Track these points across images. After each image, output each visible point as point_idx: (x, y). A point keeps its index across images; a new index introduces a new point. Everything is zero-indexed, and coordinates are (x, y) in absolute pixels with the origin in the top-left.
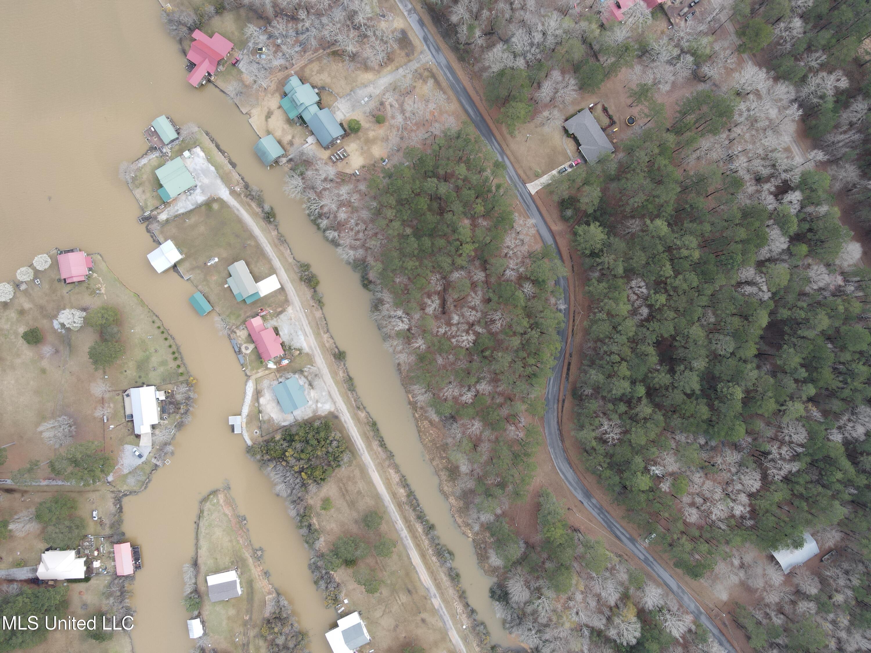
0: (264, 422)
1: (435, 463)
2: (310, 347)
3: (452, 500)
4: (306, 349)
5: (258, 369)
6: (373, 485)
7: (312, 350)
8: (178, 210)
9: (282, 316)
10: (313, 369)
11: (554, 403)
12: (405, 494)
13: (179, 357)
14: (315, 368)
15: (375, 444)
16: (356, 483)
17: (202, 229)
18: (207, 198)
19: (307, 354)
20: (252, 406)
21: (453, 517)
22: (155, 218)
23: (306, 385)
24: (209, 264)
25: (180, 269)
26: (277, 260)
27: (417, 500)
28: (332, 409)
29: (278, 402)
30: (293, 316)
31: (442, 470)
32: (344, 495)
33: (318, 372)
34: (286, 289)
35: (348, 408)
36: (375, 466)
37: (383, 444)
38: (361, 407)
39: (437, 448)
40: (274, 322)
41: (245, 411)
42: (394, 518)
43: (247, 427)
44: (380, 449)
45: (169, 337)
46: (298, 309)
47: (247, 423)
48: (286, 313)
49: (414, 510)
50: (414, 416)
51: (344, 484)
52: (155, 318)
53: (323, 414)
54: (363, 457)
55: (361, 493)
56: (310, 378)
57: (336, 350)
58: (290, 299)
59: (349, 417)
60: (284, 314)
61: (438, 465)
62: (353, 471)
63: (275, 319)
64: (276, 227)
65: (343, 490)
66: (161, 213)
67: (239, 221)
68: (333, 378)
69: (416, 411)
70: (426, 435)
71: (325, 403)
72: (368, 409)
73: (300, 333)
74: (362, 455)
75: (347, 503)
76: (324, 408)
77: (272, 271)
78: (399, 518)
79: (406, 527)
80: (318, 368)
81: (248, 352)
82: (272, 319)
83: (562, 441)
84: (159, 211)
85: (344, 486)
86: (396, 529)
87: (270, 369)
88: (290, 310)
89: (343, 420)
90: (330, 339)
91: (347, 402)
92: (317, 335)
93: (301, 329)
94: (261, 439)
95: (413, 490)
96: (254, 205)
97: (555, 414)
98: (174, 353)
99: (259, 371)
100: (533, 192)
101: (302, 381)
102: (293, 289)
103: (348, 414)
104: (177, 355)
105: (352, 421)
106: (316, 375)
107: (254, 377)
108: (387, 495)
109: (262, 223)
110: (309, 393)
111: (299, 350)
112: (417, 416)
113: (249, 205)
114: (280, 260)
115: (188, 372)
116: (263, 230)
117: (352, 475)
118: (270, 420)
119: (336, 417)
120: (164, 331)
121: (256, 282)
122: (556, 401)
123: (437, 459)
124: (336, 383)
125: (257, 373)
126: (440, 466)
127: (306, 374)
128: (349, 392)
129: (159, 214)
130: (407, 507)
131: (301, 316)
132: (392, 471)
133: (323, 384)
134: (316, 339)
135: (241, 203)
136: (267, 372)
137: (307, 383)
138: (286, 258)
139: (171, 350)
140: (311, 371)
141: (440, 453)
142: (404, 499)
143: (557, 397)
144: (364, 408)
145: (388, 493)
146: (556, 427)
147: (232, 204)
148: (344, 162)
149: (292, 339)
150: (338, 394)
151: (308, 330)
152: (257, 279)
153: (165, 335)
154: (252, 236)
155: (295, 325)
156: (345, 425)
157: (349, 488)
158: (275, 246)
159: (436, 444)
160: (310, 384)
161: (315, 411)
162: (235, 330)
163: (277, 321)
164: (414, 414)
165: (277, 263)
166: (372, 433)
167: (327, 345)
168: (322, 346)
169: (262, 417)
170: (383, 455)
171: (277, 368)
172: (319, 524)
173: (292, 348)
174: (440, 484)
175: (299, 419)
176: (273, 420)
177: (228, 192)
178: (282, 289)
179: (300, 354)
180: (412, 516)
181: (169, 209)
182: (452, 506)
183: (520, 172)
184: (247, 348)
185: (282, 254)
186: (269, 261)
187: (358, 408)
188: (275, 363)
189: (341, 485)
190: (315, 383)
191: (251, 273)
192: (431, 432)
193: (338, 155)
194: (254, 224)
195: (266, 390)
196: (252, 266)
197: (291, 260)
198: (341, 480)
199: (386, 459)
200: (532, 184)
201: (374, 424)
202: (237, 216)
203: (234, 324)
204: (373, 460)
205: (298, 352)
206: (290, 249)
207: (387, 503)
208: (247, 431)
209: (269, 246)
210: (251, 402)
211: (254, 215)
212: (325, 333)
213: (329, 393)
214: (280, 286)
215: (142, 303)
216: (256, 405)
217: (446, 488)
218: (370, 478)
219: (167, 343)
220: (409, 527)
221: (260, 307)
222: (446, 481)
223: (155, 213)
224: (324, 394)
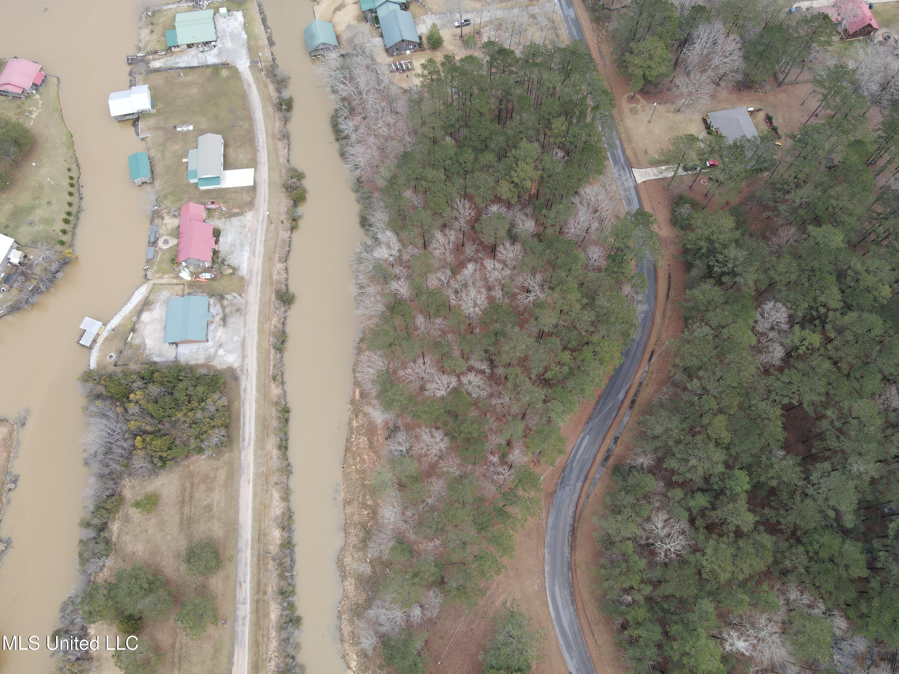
0: (131, 346)
1: (349, 510)
2: (250, 271)
3: (350, 585)
4: (244, 271)
5: (164, 273)
6: (237, 505)
7: (251, 275)
8: (178, 63)
9: (234, 220)
10: (240, 301)
11: (577, 479)
12: (278, 542)
13: (74, 222)
14: (242, 300)
15: (272, 443)
16: (211, 490)
17: (194, 91)
18: (220, 62)
19: (242, 278)
20: (128, 318)
21: (339, 617)
22: (147, 62)
23: (218, 318)
24: (179, 129)
25: (141, 124)
26: (266, 153)
27: (293, 561)
28: (236, 365)
29: (165, 327)
30: (249, 224)
31: (356, 526)
32: (183, 502)
33: (243, 307)
34: (258, 190)
35: (259, 372)
36: (256, 475)
37: (283, 447)
38: (279, 378)
39: (364, 486)
40: (219, 223)
41: (115, 322)
42: (240, 575)
43: (103, 344)
44: (275, 452)
45: (76, 195)
46: (261, 218)
47: (107, 339)
48: (242, 217)
49: (281, 576)
50: (350, 423)
51: (192, 484)
52: (74, 167)
53: (219, 367)
54: (243, 453)
55: (211, 510)
56: (227, 310)
57: (284, 287)
58: (256, 205)
59: (254, 386)
60: (239, 218)
61: (352, 515)
62: (217, 469)
63: (223, 220)
64: (286, 121)
65: (187, 494)
66: (157, 59)
67: (244, 97)
68: (259, 322)
69: (357, 416)
70: (354, 459)
71: (230, 352)
72: (287, 387)
73: (247, 248)
74: (243, 448)
75: (182, 518)
76: (225, 358)
77: (253, 163)
78: (248, 578)
79: (252, 600)
80: (247, 302)
81: (165, 247)
82: (220, 218)
83: (572, 548)
84: (156, 56)
85: (192, 488)
86: (234, 597)
87: (181, 278)
88: (249, 216)
89: (243, 386)
90: (282, 272)
91: (262, 363)
92: (268, 259)
93: (251, 244)
94: (111, 368)
95: (294, 541)
96: (271, 88)
97: (575, 497)
98: (69, 214)
99: (166, 276)
100: (639, 180)
101: (216, 309)
102: (267, 192)
103: (254, 381)
104: (71, 218)
105: (254, 392)
106: (238, 310)
107: (151, 282)
108: (250, 531)
109: (271, 110)
110: (216, 329)
111: (234, 269)
112: (355, 424)
113: (266, 86)
114: (269, 155)
115: (71, 245)
116: (266, 116)
117: (212, 475)
118: (142, 347)
119: (236, 379)
120: (76, 185)
121: (224, 169)
122: (582, 477)
123: (356, 504)
124: (261, 331)
125: (162, 278)
126: (356, 518)
127: (225, 303)
128: (273, 351)
129: (154, 59)
130: (271, 565)
131: (260, 228)
132: (276, 495)
133: (242, 325)
134: (264, 262)
135: (257, 80)
136: (175, 281)
137: (221, 315)
138: (278, 156)
139: (68, 209)
140: (235, 301)
141: (364, 496)
142: (274, 549)
143: (585, 471)
144: (283, 383)
145: (253, 527)
146: (570, 521)
147: (246, 77)
148: (405, 75)
149: (232, 253)
150: (255, 347)
151: (260, 248)
152: (227, 166)
153: (72, 190)
154: (249, 118)
155: (246, 236)
156: (242, 395)
157: (197, 495)
158: (271, 136)
159: (364, 479)
160: (224, 319)
161: (210, 358)
162: (165, 215)
163: (225, 223)
164: (351, 420)
165: (263, 157)
166: (275, 423)
167: (275, 277)
168: (268, 275)
169: (132, 338)
170: (275, 462)
171: (191, 281)
172: (119, 535)
173: (226, 263)
174: (343, 549)
175: (182, 360)
176: (145, 349)
177: (248, 64)
178: (253, 189)
179: (233, 274)
180: (272, 588)
181: (169, 58)
182: (346, 596)
183: (629, 152)
184: (166, 242)
185: (276, 151)
186: (255, 151)
187: (274, 379)
188: (192, 274)
189: (188, 484)
190: (232, 320)
191: (224, 156)
192: (365, 457)
193: (401, 64)
194: (260, 106)
195: (158, 304)
196: (230, 150)
197: (282, 160)
198: (191, 476)
199: (278, 470)
200: (641, 170)
201: (285, 411)
202: (244, 92)
203: (167, 207)
204: (257, 464)
205: (231, 271)
206: (289, 149)
207: (242, 544)
208: (100, 350)
209: (264, 135)
210: (130, 313)
211: (265, 98)
212: (280, 261)
213: (244, 340)
214: (251, 183)
215: (71, 144)
216: (134, 319)
217: (348, 560)
218: (238, 490)
219: (70, 199)
220: (257, 602)
221: (212, 198)
222: (354, 547)
223: (151, 57)
224: (236, 338)
